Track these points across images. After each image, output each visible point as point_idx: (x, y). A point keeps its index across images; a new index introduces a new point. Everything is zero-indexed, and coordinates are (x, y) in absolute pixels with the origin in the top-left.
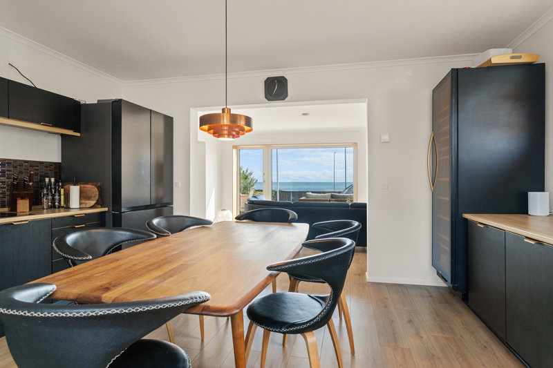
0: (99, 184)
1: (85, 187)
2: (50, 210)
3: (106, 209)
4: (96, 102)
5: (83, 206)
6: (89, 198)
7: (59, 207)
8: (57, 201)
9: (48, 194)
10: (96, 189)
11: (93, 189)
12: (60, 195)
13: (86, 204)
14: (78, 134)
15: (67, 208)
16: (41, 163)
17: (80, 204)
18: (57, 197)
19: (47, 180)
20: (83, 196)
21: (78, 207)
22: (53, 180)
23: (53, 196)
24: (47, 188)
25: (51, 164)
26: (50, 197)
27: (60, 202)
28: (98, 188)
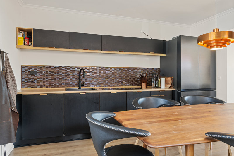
0: (172, 77)
1: (167, 79)
2: (155, 88)
3: (175, 89)
4: (171, 39)
5: (166, 87)
6: (168, 84)
7: (158, 87)
8: (157, 85)
9: (154, 81)
10: (171, 80)
11: (169, 79)
12: (158, 82)
13: (167, 86)
14: (165, 55)
15: (160, 87)
16: (153, 69)
17: (165, 86)
18: (157, 83)
19: (154, 75)
20: (166, 82)
21: (164, 87)
22: (156, 75)
23: (156, 82)
24: (154, 79)
25: (157, 69)
26: (155, 83)
27: (158, 85)
28: (172, 79)
